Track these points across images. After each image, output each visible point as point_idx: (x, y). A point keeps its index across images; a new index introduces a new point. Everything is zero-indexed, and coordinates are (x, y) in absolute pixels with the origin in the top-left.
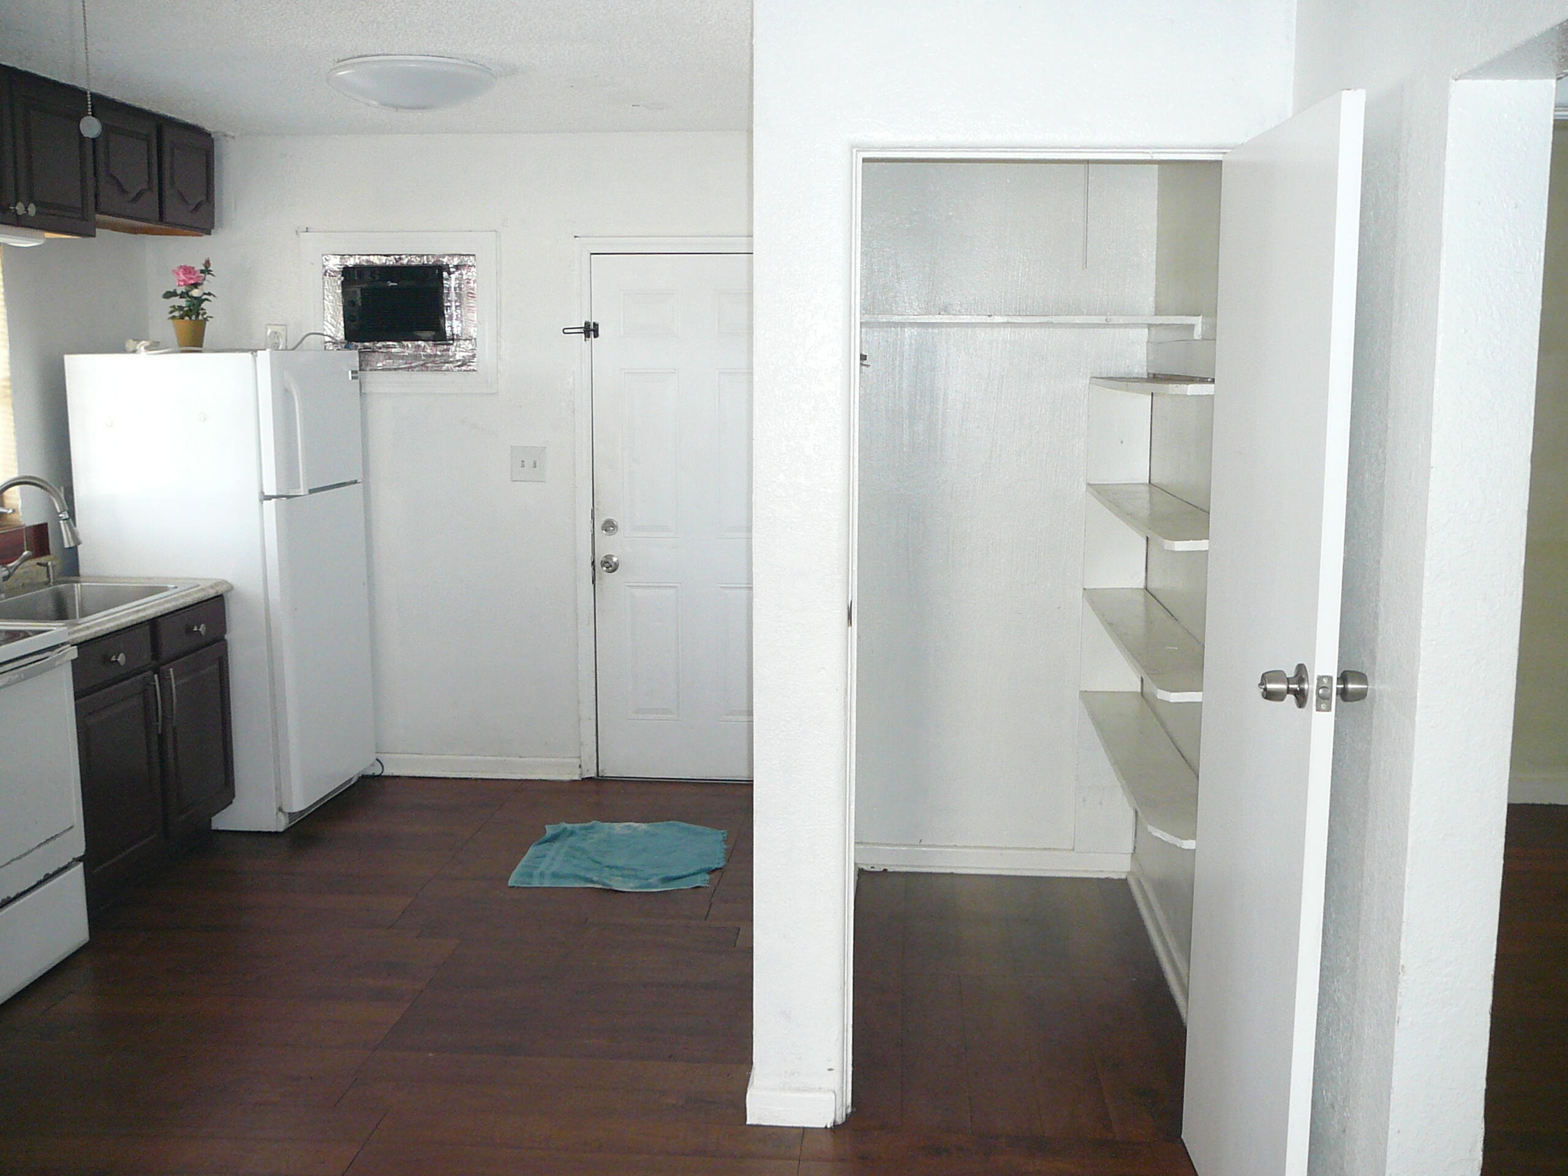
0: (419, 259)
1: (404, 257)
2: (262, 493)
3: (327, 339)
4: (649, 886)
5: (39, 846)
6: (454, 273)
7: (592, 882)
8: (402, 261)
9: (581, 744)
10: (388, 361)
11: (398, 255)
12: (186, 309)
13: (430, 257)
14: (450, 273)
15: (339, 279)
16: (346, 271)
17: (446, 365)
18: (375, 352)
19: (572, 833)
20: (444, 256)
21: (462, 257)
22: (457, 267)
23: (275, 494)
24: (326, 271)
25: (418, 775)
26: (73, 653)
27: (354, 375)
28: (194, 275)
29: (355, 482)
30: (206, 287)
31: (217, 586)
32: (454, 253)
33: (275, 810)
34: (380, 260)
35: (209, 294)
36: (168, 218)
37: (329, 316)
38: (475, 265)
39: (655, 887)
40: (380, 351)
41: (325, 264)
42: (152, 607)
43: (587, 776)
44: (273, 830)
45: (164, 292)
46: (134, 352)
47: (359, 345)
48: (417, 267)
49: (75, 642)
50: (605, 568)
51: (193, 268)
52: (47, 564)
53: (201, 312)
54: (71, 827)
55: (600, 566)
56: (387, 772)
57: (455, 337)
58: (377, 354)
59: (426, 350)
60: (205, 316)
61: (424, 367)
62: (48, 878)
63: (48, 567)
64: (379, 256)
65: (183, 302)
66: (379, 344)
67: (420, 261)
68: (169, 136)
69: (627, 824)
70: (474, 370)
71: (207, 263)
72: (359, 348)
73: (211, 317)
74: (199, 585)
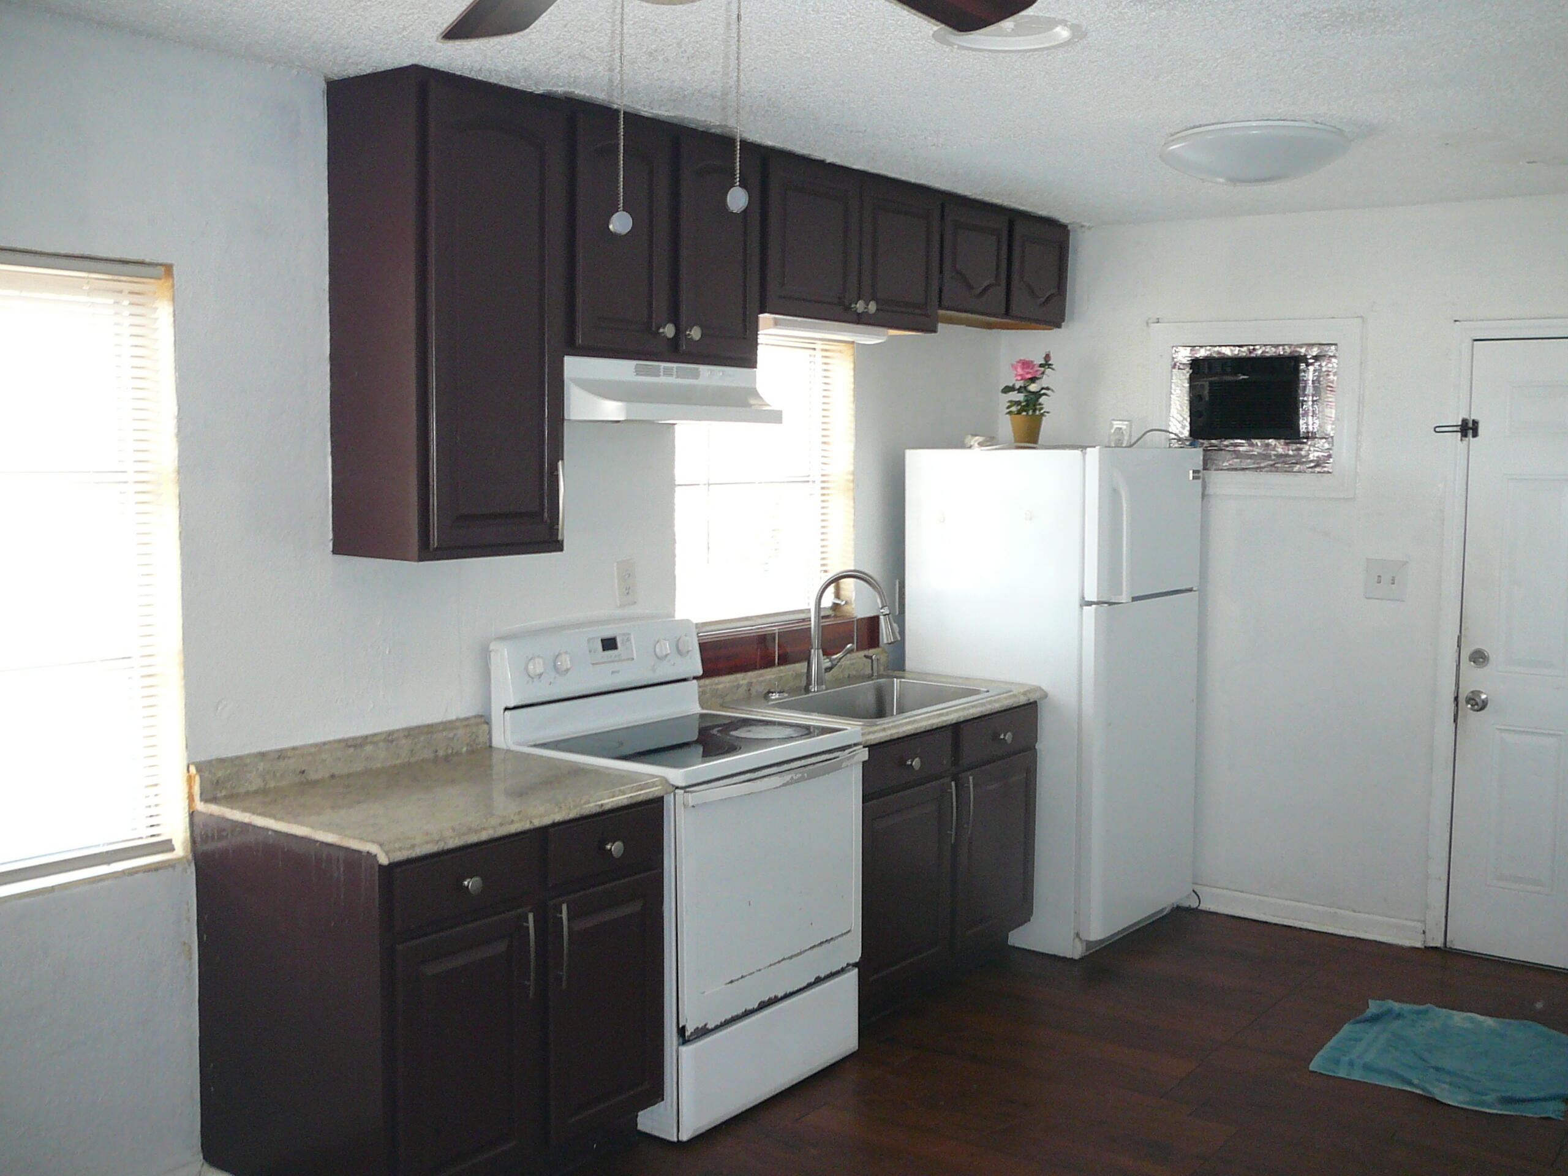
0: (1273, 349)
1: (1257, 347)
2: (1083, 598)
3: (1173, 436)
4: (1483, 1103)
5: (812, 948)
6: (1312, 364)
7: (1410, 1083)
8: (1256, 353)
9: (1427, 907)
10: (1235, 460)
11: (1252, 345)
12: (1023, 404)
13: (1286, 347)
14: (1308, 365)
15: (1187, 373)
16: (1196, 365)
17: (1298, 466)
18: (1222, 450)
19: (1399, 1016)
20: (1301, 346)
21: (1323, 347)
22: (1316, 358)
23: (1095, 600)
24: (1175, 365)
25: (1237, 915)
26: (864, 755)
27: (1196, 475)
28: (1032, 368)
29: (1190, 590)
30: (1044, 382)
31: (1030, 693)
32: (1313, 342)
33: (1072, 935)
34: (1231, 350)
35: (1048, 389)
36: (1014, 311)
37: (1176, 411)
38: (1337, 355)
39: (1489, 1107)
40: (1228, 449)
41: (1174, 356)
42: (955, 711)
43: (1432, 945)
44: (1069, 956)
45: (1003, 387)
46: (970, 447)
47: (1206, 443)
48: (1271, 358)
49: (868, 743)
50: (1469, 706)
51: (1032, 362)
52: (872, 657)
53: (1038, 407)
54: (848, 932)
55: (1465, 703)
56: (1203, 907)
57: (1310, 435)
58: (1223, 452)
59: (1277, 449)
60: (1042, 411)
61: (1273, 468)
62: (819, 981)
63: (872, 661)
64: (1232, 348)
65: (1020, 397)
66: (1226, 443)
67: (1275, 352)
68: (1020, 229)
69: (1469, 1014)
70: (1329, 472)
71: (1047, 357)
72: (1205, 445)
73: (1048, 412)
74: (1011, 691)
